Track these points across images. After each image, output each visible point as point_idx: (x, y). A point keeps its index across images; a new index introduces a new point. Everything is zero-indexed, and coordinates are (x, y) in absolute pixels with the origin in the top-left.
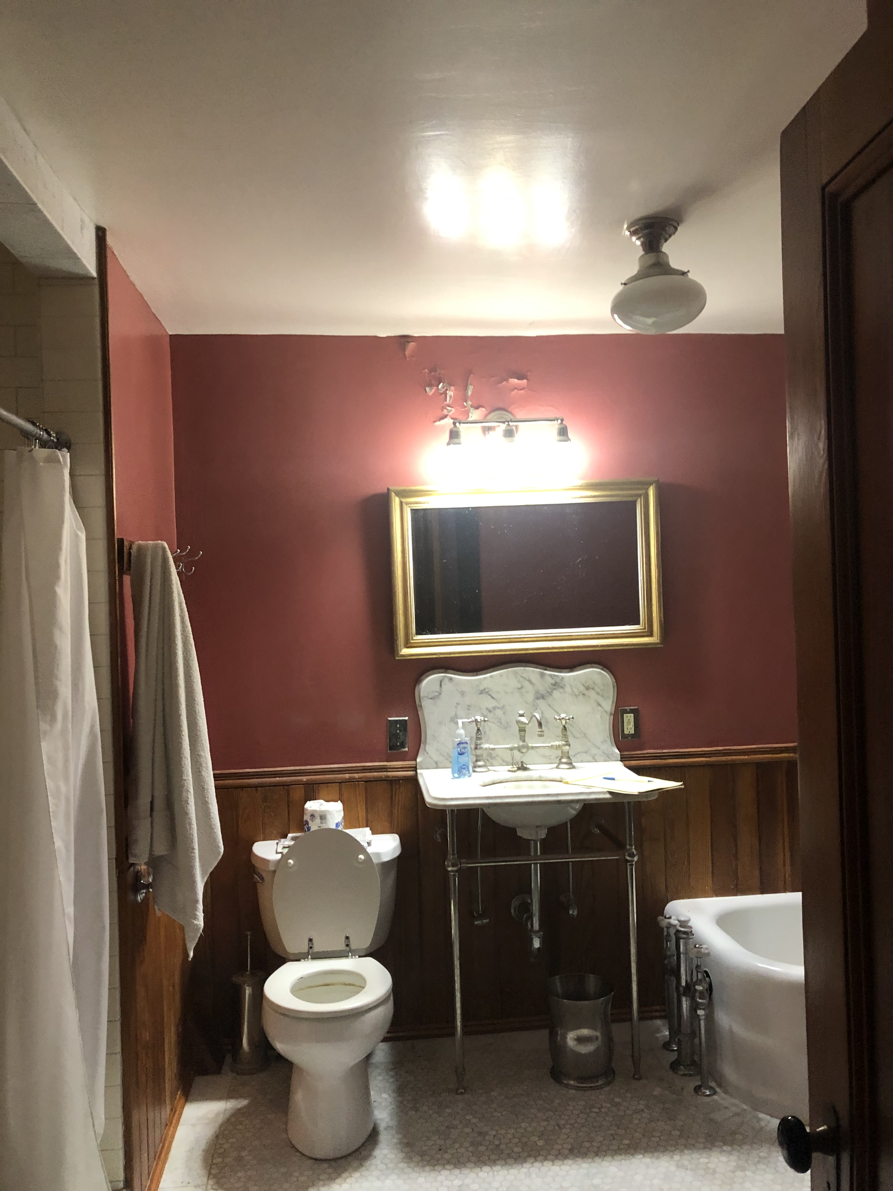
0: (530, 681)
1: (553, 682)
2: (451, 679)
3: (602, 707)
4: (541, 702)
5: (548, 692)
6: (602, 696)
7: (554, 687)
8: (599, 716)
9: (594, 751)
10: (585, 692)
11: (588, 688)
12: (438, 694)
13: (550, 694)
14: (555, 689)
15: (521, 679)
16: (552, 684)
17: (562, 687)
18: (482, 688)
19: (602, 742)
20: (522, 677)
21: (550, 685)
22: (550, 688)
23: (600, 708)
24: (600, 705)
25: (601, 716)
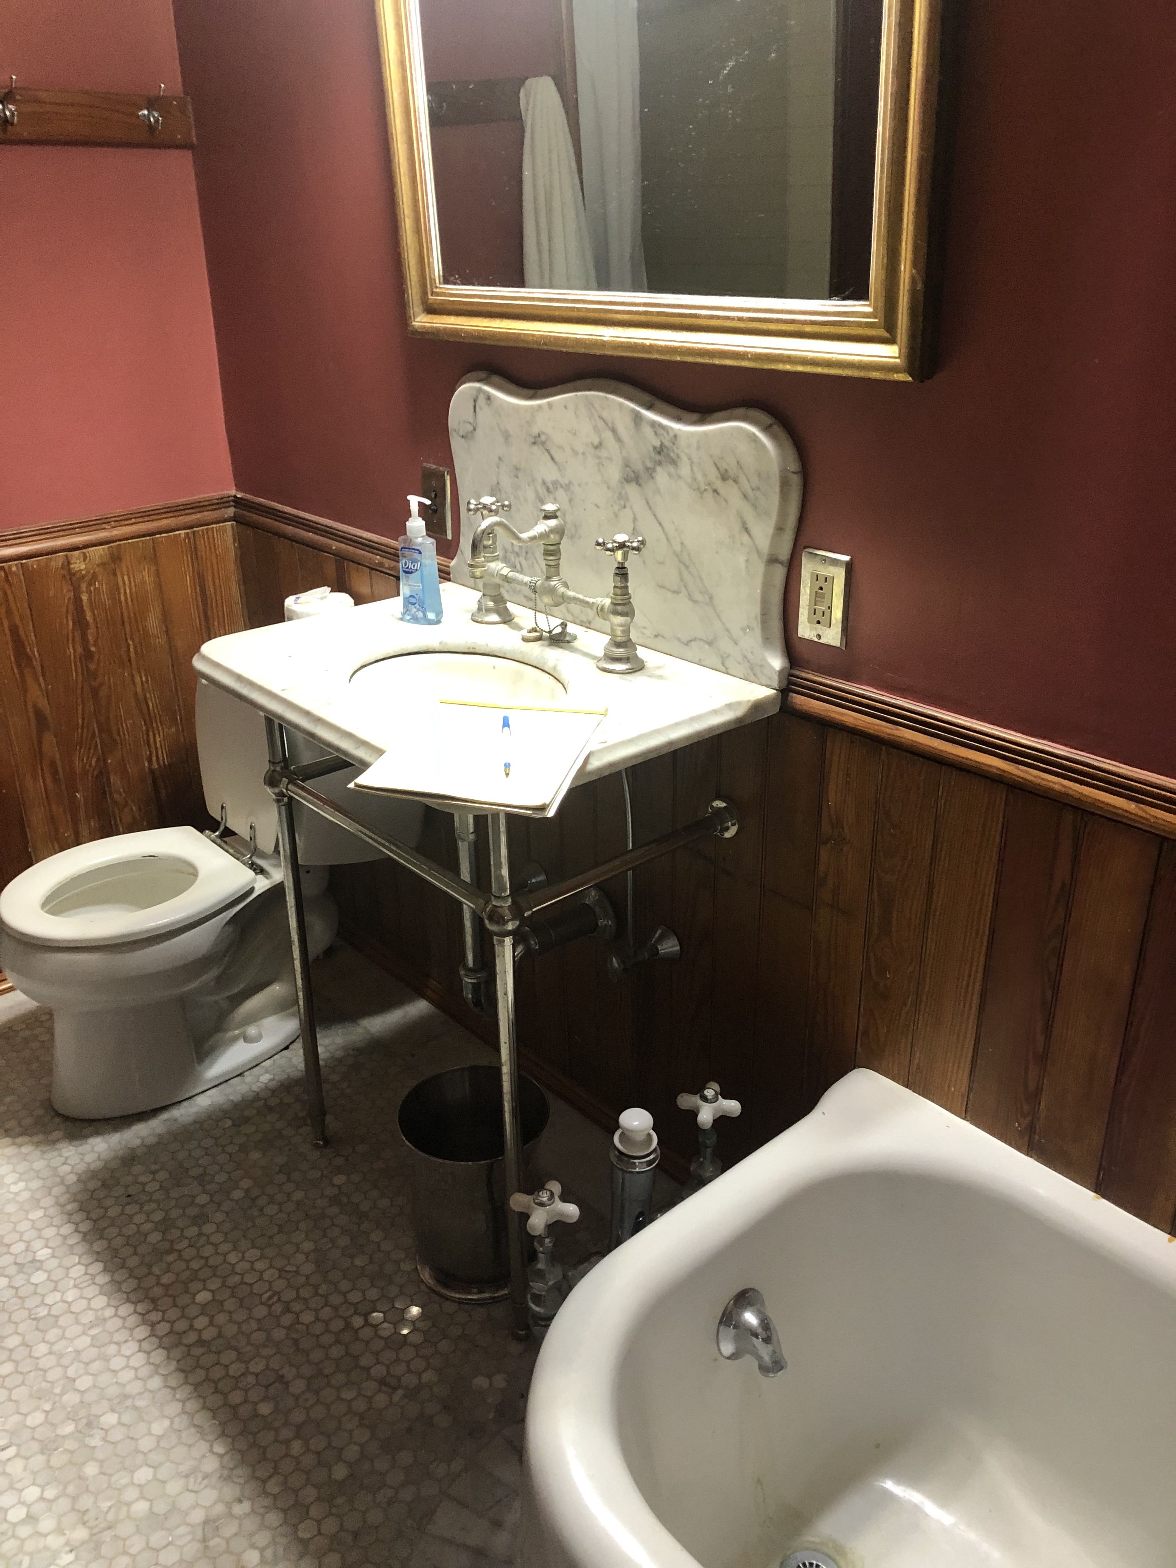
0: (614, 431)
1: (658, 444)
2: (489, 398)
3: (750, 535)
4: (632, 490)
5: (647, 469)
6: (754, 506)
7: (658, 457)
8: (741, 559)
9: (725, 644)
10: (719, 484)
11: (724, 477)
12: (470, 428)
13: (650, 472)
14: (660, 463)
15: (600, 424)
16: (655, 448)
17: (674, 462)
18: (535, 431)
19: (743, 629)
20: (601, 418)
21: (651, 449)
22: (651, 458)
23: (746, 538)
24: (747, 530)
25: (747, 561)
